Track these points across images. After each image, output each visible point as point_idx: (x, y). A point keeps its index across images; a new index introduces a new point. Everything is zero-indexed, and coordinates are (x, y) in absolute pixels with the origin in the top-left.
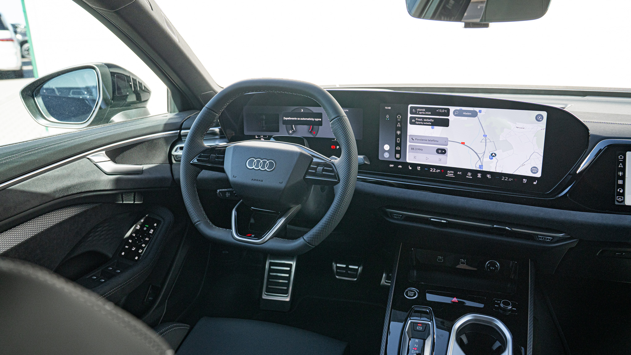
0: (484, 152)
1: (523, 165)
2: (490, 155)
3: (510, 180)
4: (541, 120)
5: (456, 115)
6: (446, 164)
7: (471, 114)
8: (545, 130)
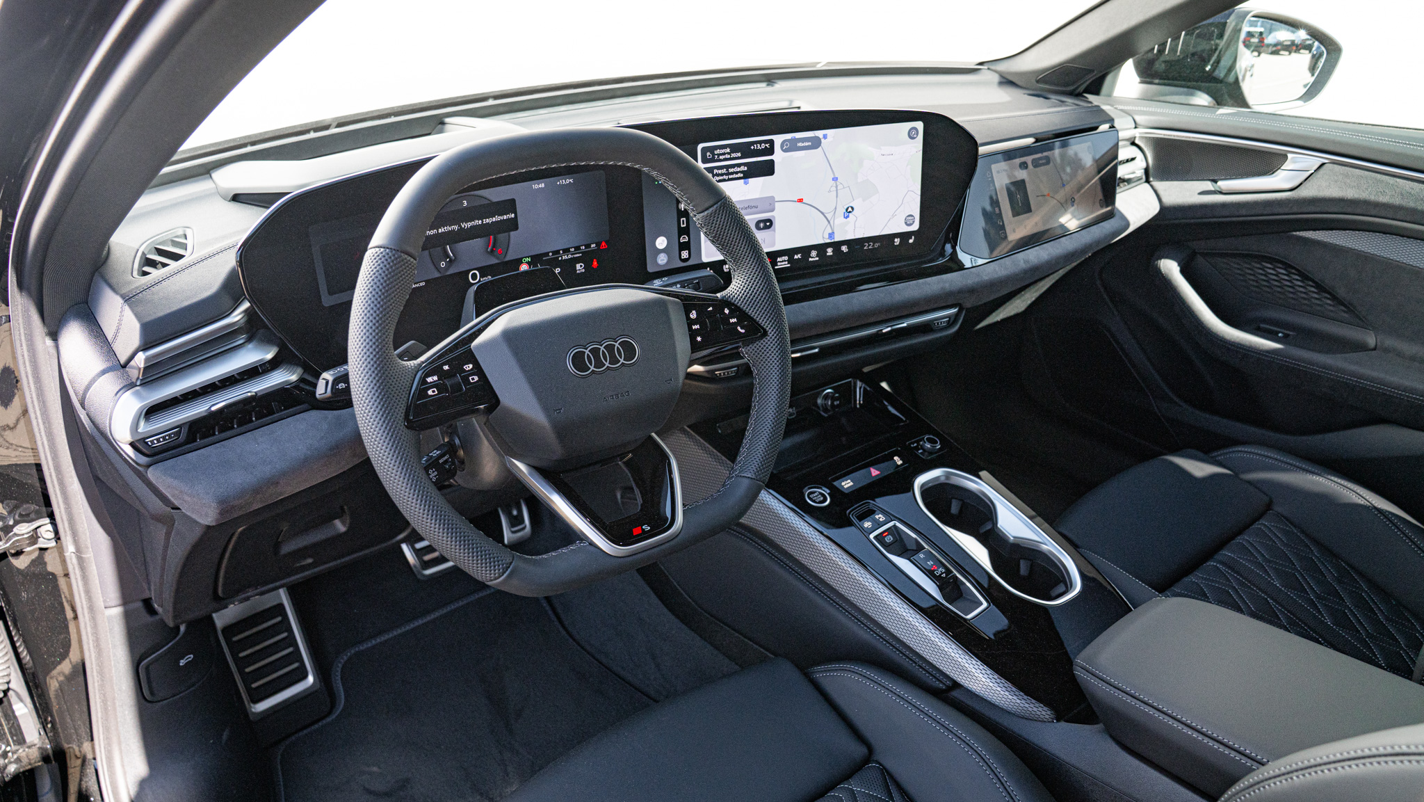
0: (836, 208)
1: (893, 216)
2: (845, 211)
3: (877, 245)
4: (915, 136)
5: (785, 151)
6: (774, 245)
7: (810, 144)
8: (921, 152)
